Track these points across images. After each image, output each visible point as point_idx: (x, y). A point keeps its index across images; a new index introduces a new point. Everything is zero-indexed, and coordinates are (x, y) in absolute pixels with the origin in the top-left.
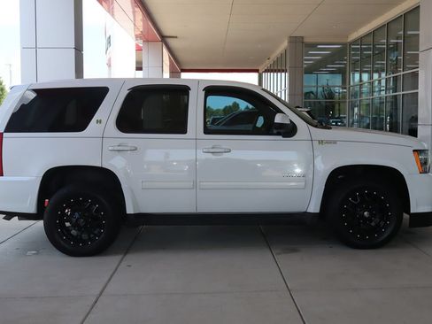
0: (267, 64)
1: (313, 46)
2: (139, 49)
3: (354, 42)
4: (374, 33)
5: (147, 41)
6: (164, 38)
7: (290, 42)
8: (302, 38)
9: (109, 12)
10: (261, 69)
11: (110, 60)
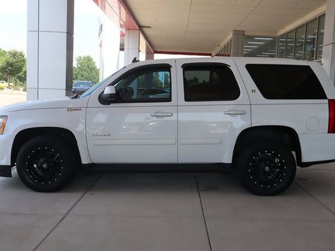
0: (218, 50)
1: (251, 38)
2: (122, 35)
3: (282, 36)
4: (296, 30)
5: (128, 29)
6: (141, 28)
7: (234, 34)
8: (244, 31)
9: (102, 9)
10: (213, 54)
11: (101, 42)
